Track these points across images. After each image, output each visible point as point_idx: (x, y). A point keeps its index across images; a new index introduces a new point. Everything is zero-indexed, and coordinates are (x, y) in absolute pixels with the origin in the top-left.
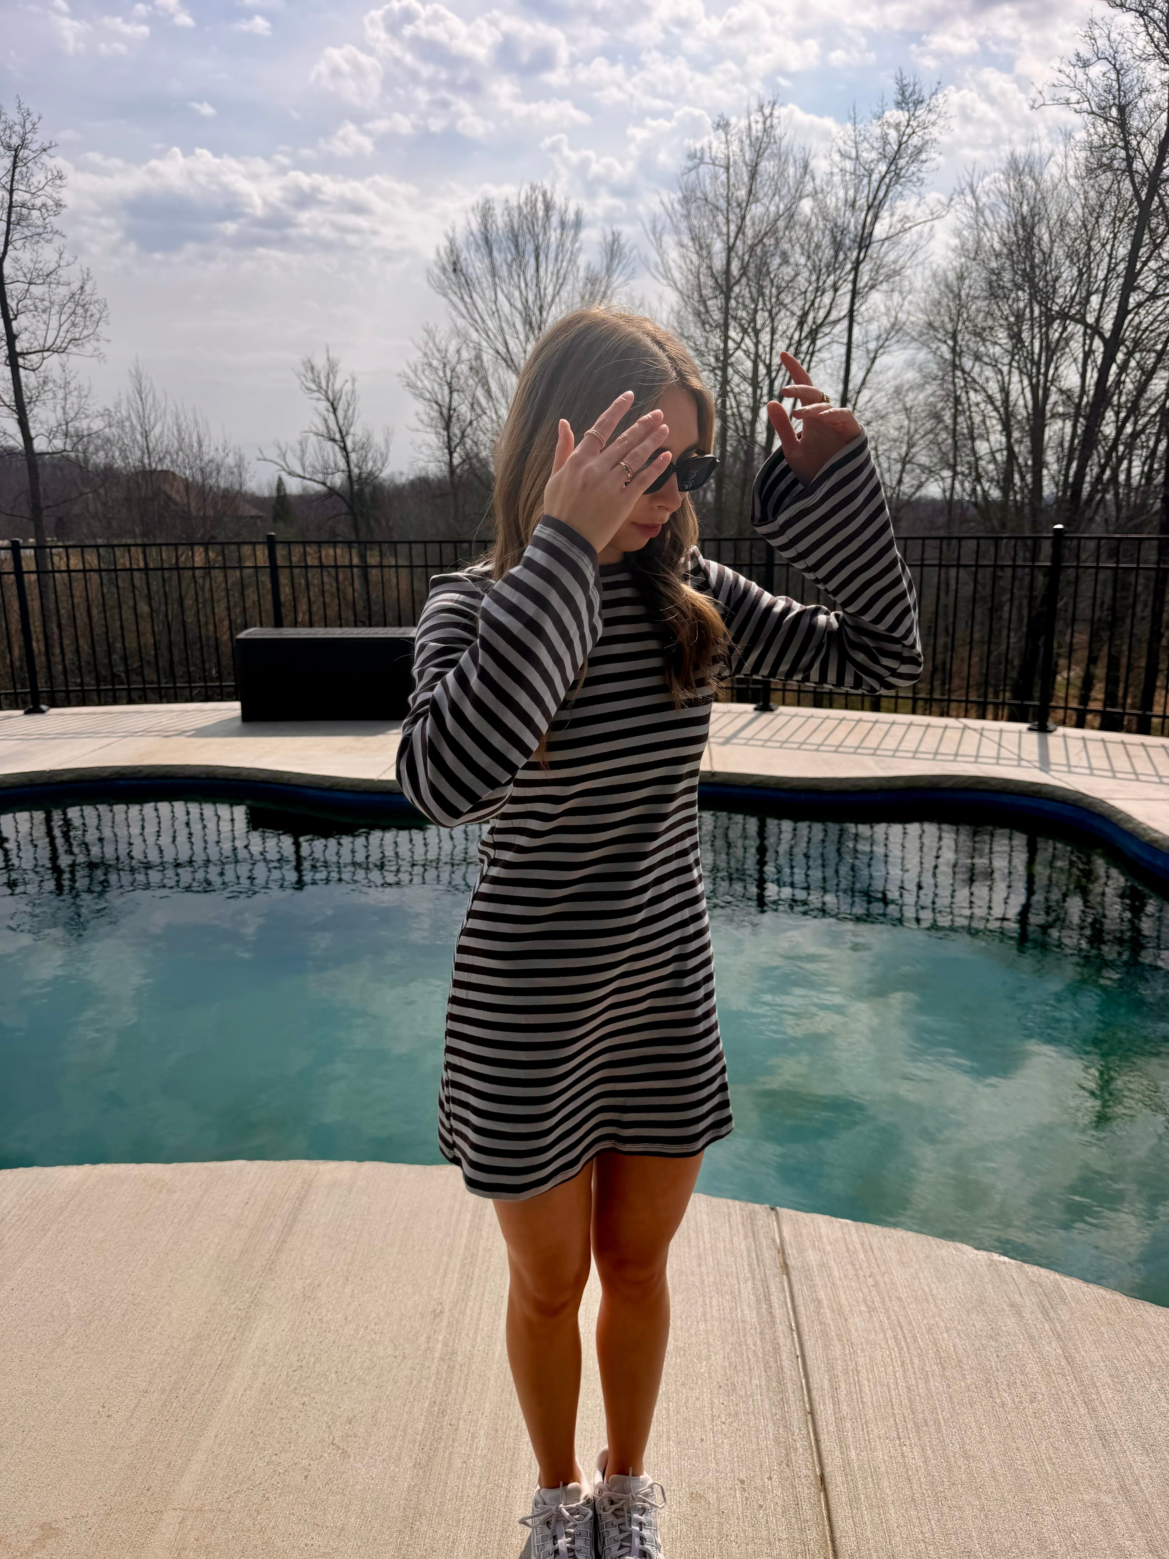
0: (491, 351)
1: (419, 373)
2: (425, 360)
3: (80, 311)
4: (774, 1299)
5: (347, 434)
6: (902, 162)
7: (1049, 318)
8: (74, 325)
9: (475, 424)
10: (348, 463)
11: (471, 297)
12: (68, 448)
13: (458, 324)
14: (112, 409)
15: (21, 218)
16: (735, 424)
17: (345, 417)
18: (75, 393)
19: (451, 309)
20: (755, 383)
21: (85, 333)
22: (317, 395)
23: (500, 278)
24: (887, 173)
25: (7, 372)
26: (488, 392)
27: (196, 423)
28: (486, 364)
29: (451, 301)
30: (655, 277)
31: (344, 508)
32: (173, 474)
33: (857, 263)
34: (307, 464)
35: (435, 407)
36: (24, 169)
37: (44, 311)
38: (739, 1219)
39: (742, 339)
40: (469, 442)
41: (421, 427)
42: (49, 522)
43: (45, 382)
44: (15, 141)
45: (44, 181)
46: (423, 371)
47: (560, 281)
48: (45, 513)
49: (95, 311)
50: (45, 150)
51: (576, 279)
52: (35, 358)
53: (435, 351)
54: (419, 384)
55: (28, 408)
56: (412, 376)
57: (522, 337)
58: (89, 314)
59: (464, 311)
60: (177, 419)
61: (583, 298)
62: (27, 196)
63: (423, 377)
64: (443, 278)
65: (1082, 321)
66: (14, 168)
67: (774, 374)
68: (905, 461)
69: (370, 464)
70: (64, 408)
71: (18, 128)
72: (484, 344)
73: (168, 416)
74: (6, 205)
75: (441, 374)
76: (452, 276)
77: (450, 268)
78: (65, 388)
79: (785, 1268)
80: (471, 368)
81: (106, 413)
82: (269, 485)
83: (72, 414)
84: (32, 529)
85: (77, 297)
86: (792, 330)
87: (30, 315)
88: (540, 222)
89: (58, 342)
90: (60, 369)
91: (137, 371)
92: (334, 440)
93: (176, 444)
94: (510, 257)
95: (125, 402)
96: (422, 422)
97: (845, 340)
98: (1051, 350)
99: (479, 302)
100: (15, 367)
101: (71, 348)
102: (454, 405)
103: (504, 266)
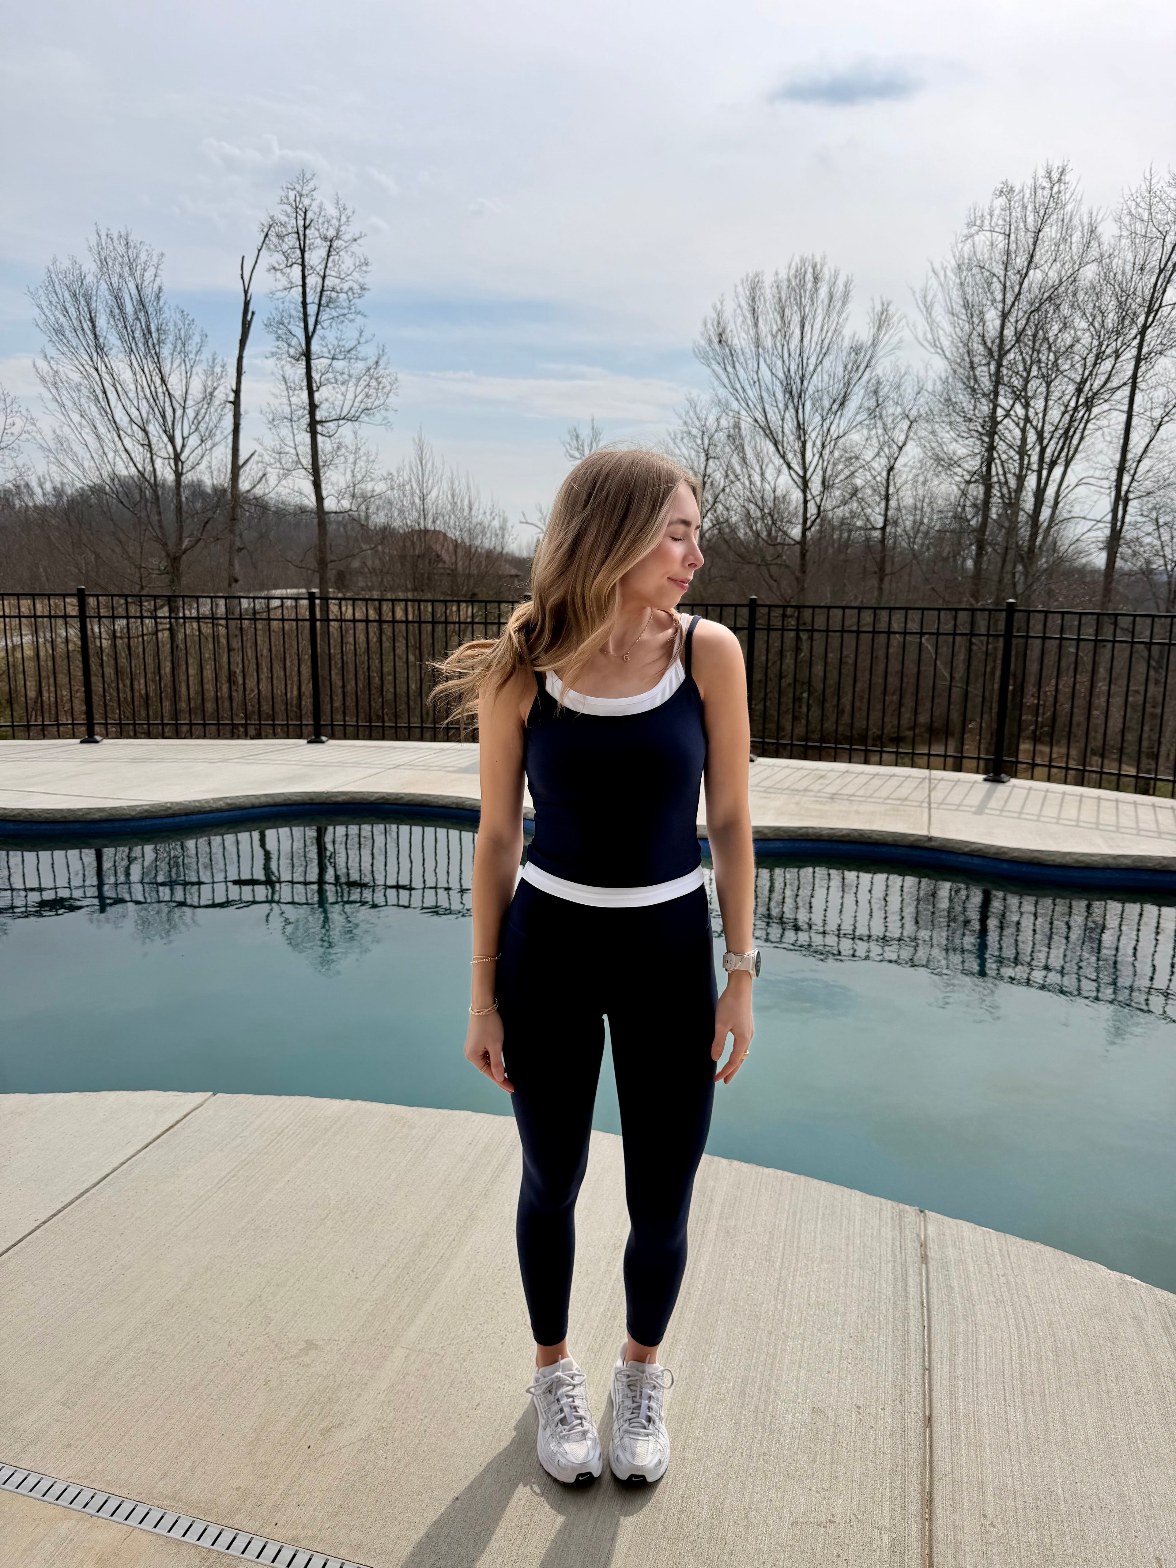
0: (750, 420)
1: (678, 441)
2: (685, 428)
3: (374, 383)
4: (910, 1280)
8: (367, 396)
9: (727, 490)
11: (734, 367)
12: (354, 508)
13: (719, 393)
14: (395, 474)
15: (330, 300)
16: (1000, 491)
18: (364, 458)
19: (713, 379)
20: (1022, 451)
21: (377, 403)
23: (764, 349)
25: (307, 438)
26: (744, 460)
27: (468, 488)
28: (743, 432)
29: (713, 371)
30: (922, 345)
32: (445, 535)
33: (1145, 328)
36: (337, 257)
37: (343, 384)
38: (889, 1214)
39: (1013, 406)
40: (720, 507)
42: (331, 574)
43: (338, 448)
44: (331, 233)
45: (352, 268)
46: (682, 439)
47: (824, 351)
48: (330, 566)
49: (387, 384)
50: (355, 240)
51: (840, 348)
52: (332, 426)
53: (695, 420)
54: (677, 452)
55: (322, 471)
56: (671, 443)
57: (781, 406)
58: (381, 386)
59: (726, 381)
60: (452, 483)
61: (845, 367)
62: (337, 281)
63: (681, 445)
64: (708, 348)
66: (328, 256)
67: (1045, 442)
70: (353, 472)
71: (334, 222)
72: (743, 413)
73: (444, 482)
74: (319, 290)
75: (699, 442)
76: (717, 347)
77: (716, 340)
78: (355, 453)
79: (924, 1259)
80: (729, 436)
81: (390, 477)
82: (528, 546)
83: (359, 477)
84: (317, 581)
85: (372, 370)
86: (1068, 397)
87: (330, 387)
88: (808, 293)
89: (352, 412)
90: (352, 436)
91: (420, 439)
93: (449, 507)
94: (775, 328)
95: (408, 467)
97: (1125, 408)
99: (741, 373)
100: (314, 434)
101: (364, 417)
102: (709, 471)
103: (769, 337)
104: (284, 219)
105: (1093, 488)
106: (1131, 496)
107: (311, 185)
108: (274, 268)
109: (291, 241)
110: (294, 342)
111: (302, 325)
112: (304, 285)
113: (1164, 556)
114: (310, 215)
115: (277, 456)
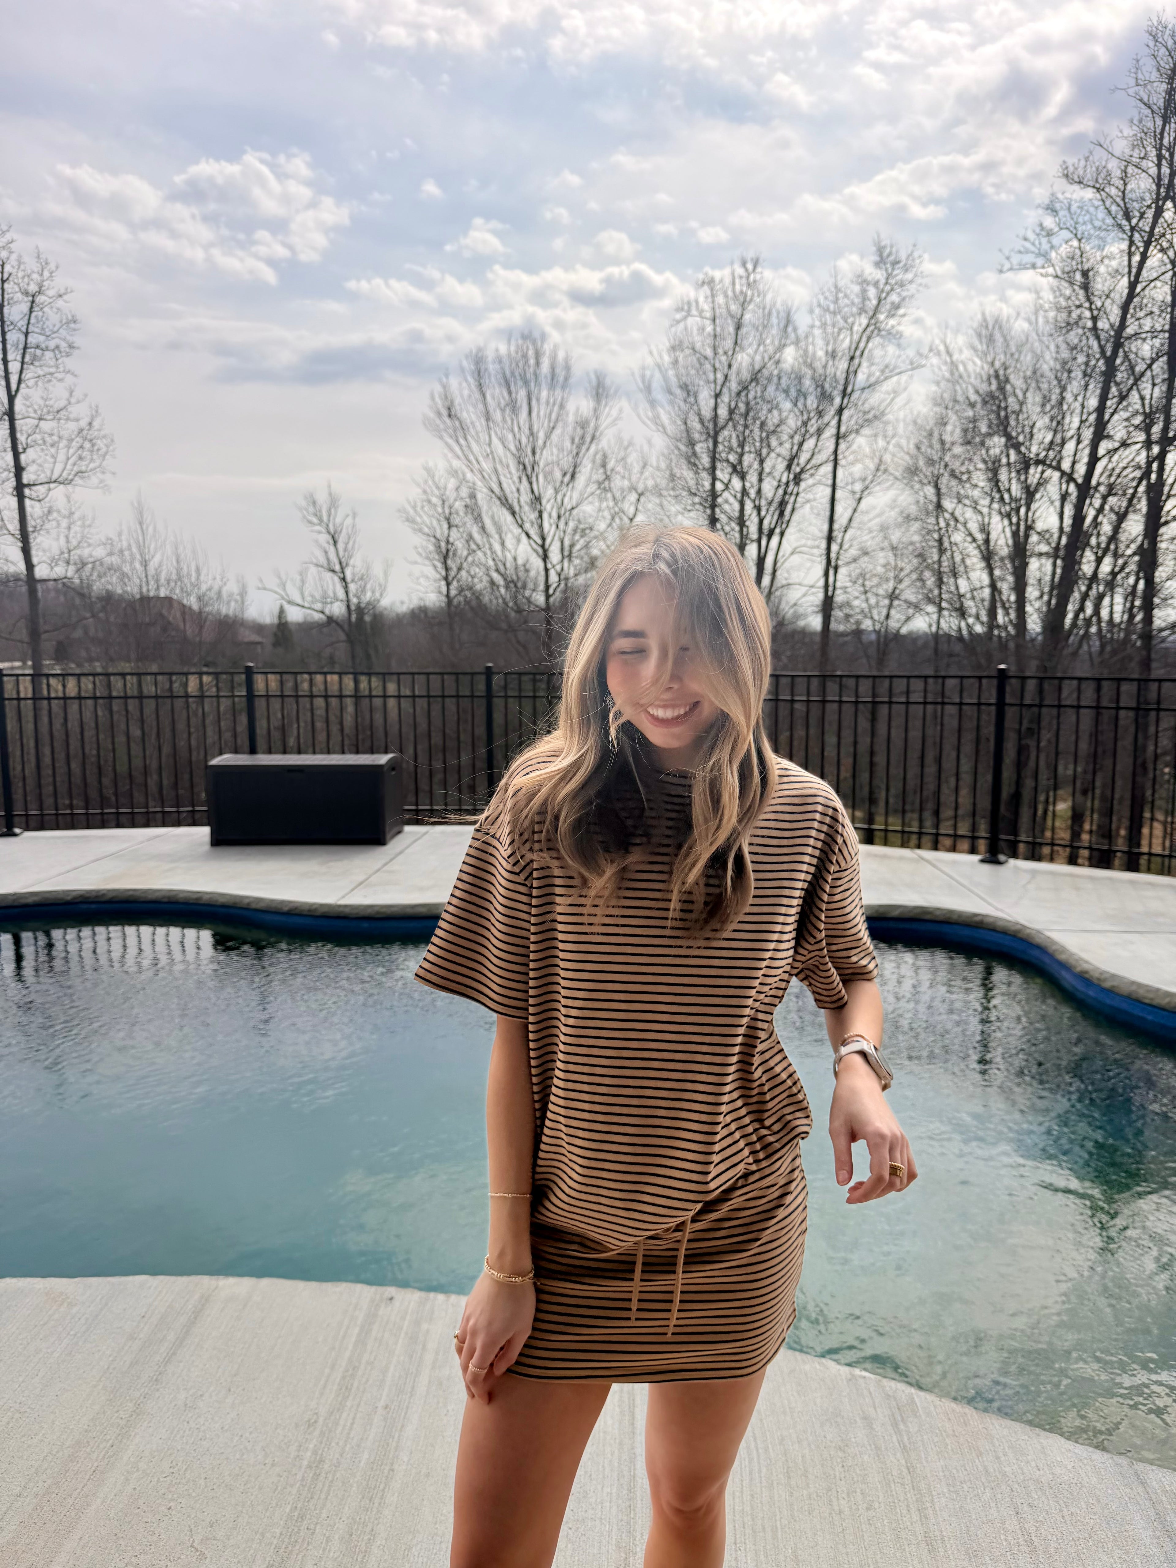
0: (486, 490)
1: (419, 509)
2: (424, 497)
3: (87, 445)
5: (347, 565)
6: (881, 317)
7: (1026, 464)
8: (81, 458)
9: (470, 559)
10: (347, 593)
11: (467, 441)
12: (71, 575)
13: (454, 465)
14: (114, 539)
15: (35, 358)
17: (345, 550)
18: (79, 523)
19: (447, 451)
20: (742, 523)
21: (92, 466)
22: (318, 528)
23: (494, 421)
24: (868, 326)
25: (14, 502)
26: (484, 530)
27: (195, 554)
28: (480, 502)
29: (447, 444)
30: (644, 422)
31: (342, 636)
32: (171, 601)
33: (841, 410)
34: (306, 593)
35: (432, 539)
36: (40, 314)
37: (52, 445)
39: (730, 480)
40: (465, 575)
41: (419, 560)
43: (49, 512)
44: (33, 288)
45: (58, 325)
46: (423, 507)
47: (551, 426)
48: (44, 636)
49: (102, 445)
50: (60, 296)
51: (566, 423)
52: (42, 489)
53: (434, 489)
54: (418, 519)
55: (31, 537)
56: (411, 512)
57: (516, 478)
58: (96, 448)
59: (460, 453)
60: (176, 549)
61: (573, 441)
62: (42, 338)
63: (421, 513)
64: (438, 421)
65: (1058, 468)
66: (31, 312)
67: (763, 513)
68: (893, 596)
69: (369, 595)
70: (67, 537)
71: (35, 276)
72: (479, 483)
73: (168, 546)
74: (21, 346)
75: (440, 510)
76: (447, 420)
77: (445, 412)
78: (69, 517)
80: (466, 506)
81: (109, 542)
82: (270, 613)
83: (74, 543)
85: (85, 432)
86: (780, 474)
87: (38, 448)
88: (531, 369)
90: (65, 500)
91: (139, 503)
92: (333, 571)
93: (175, 573)
94: (503, 403)
95: (126, 532)
96: (420, 554)
97: (830, 482)
98: (1030, 494)
99: (474, 446)
100: (21, 497)
101: (78, 480)
102: (451, 540)
103: (498, 410)
105: (806, 556)
106: (840, 563)
111: (4, 383)
113: (872, 618)
114: (7, 268)
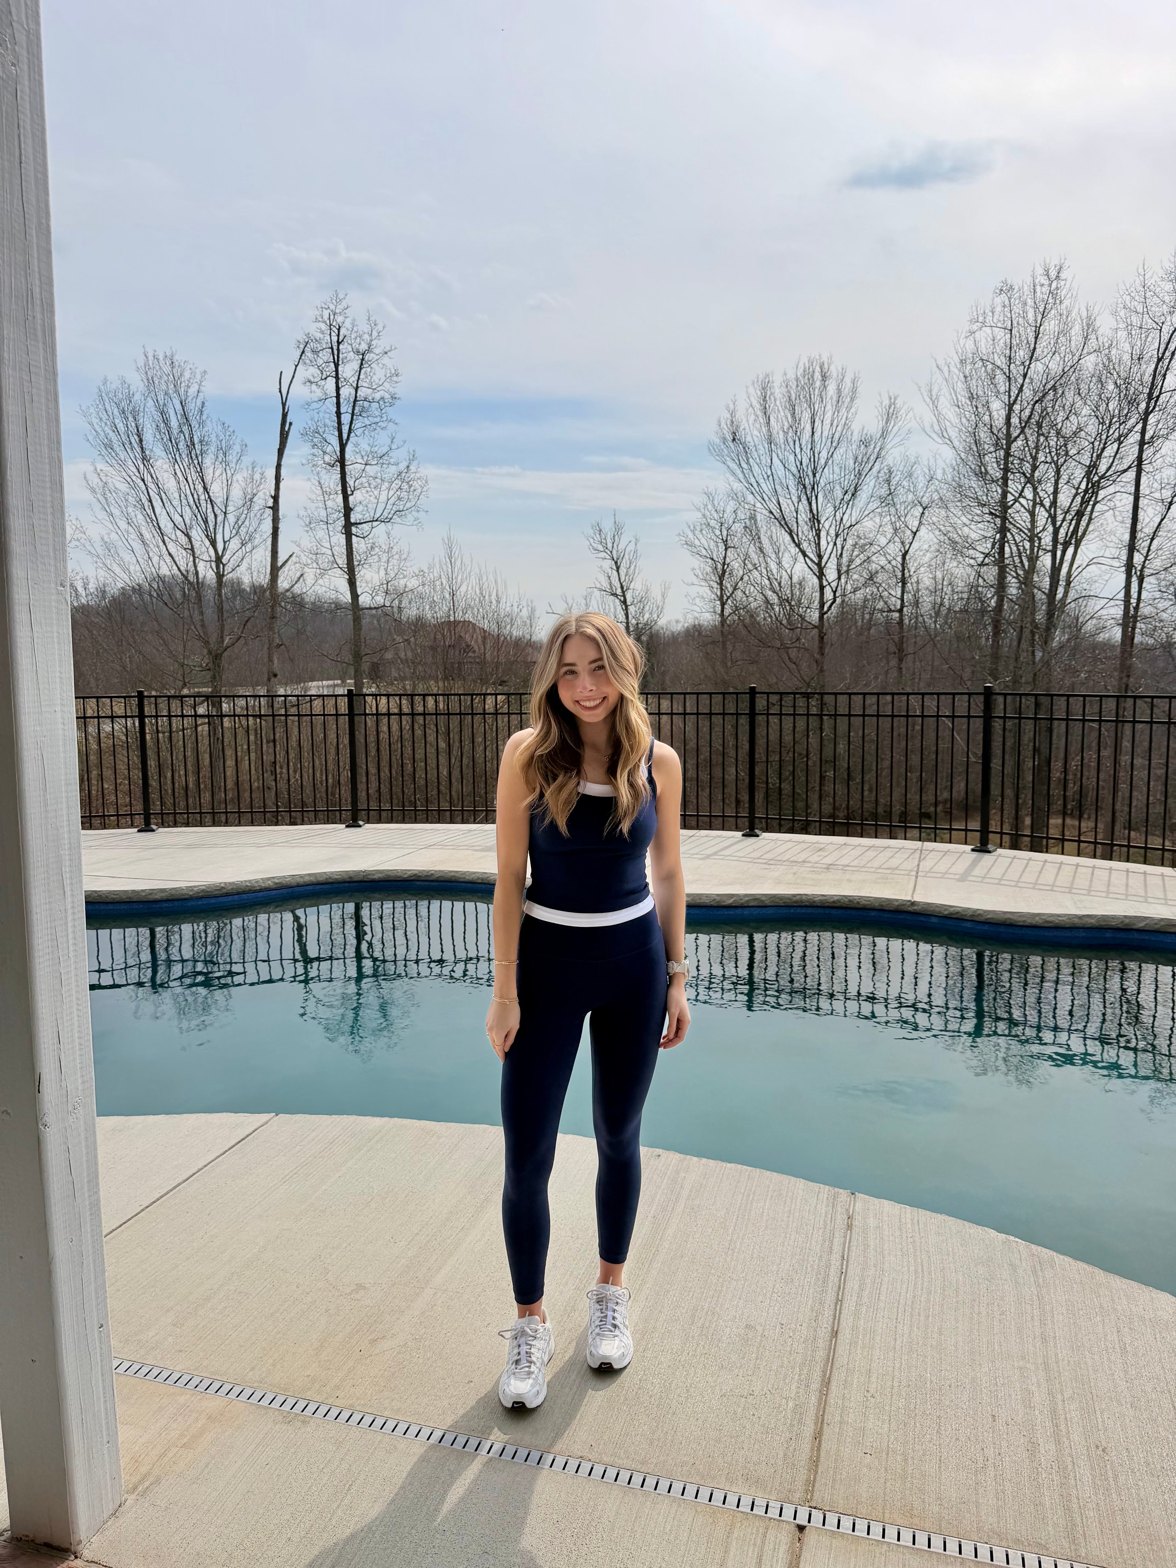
0: (765, 512)
1: (697, 532)
2: (703, 520)
3: (405, 486)
5: (628, 589)
8: (399, 498)
9: (746, 578)
10: (627, 615)
11: (748, 463)
12: (388, 604)
13: (734, 488)
14: (426, 570)
15: (363, 410)
17: (627, 575)
18: (396, 557)
19: (728, 475)
21: (408, 505)
22: (602, 555)
23: (776, 445)
25: (342, 539)
26: (761, 550)
27: (496, 582)
28: (759, 524)
29: (728, 467)
32: (474, 625)
33: (1146, 414)
35: (710, 561)
36: (369, 369)
37: (376, 487)
39: (1021, 492)
40: (740, 594)
41: (696, 581)
42: (367, 667)
43: (372, 548)
44: (363, 347)
45: (383, 379)
46: (701, 530)
47: (834, 445)
48: (364, 659)
49: (417, 487)
50: (386, 353)
51: (850, 442)
53: (713, 512)
54: (697, 542)
55: (357, 570)
56: (691, 535)
57: (795, 499)
58: (412, 489)
59: (741, 476)
60: (480, 579)
61: (856, 460)
62: (370, 391)
63: (701, 537)
64: (722, 446)
66: (361, 369)
69: (647, 615)
70: (386, 570)
71: (366, 337)
73: (473, 577)
74: (352, 400)
75: (718, 532)
76: (731, 444)
77: (729, 438)
78: (388, 552)
80: (746, 527)
81: (421, 574)
83: (392, 575)
84: (353, 678)
85: (404, 474)
87: (364, 491)
88: (816, 391)
89: (385, 514)
90: (385, 537)
91: (449, 539)
92: (615, 594)
93: (478, 601)
94: (786, 425)
95: (438, 565)
96: (698, 575)
97: (1132, 490)
99: (756, 468)
100: (349, 535)
101: (396, 519)
102: (728, 561)
103: (781, 433)
104: (318, 335)
105: (1104, 567)
107: (344, 304)
108: (310, 381)
109: (326, 355)
110: (329, 449)
111: (336, 433)
112: (338, 396)
114: (342, 331)
115: (314, 557)
